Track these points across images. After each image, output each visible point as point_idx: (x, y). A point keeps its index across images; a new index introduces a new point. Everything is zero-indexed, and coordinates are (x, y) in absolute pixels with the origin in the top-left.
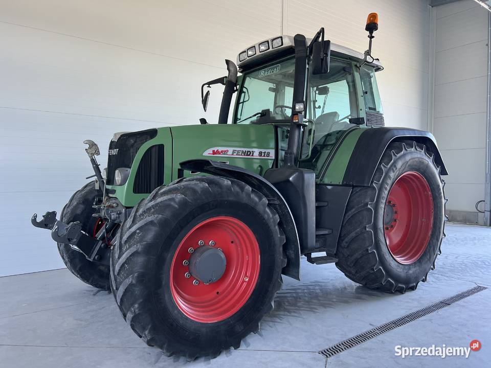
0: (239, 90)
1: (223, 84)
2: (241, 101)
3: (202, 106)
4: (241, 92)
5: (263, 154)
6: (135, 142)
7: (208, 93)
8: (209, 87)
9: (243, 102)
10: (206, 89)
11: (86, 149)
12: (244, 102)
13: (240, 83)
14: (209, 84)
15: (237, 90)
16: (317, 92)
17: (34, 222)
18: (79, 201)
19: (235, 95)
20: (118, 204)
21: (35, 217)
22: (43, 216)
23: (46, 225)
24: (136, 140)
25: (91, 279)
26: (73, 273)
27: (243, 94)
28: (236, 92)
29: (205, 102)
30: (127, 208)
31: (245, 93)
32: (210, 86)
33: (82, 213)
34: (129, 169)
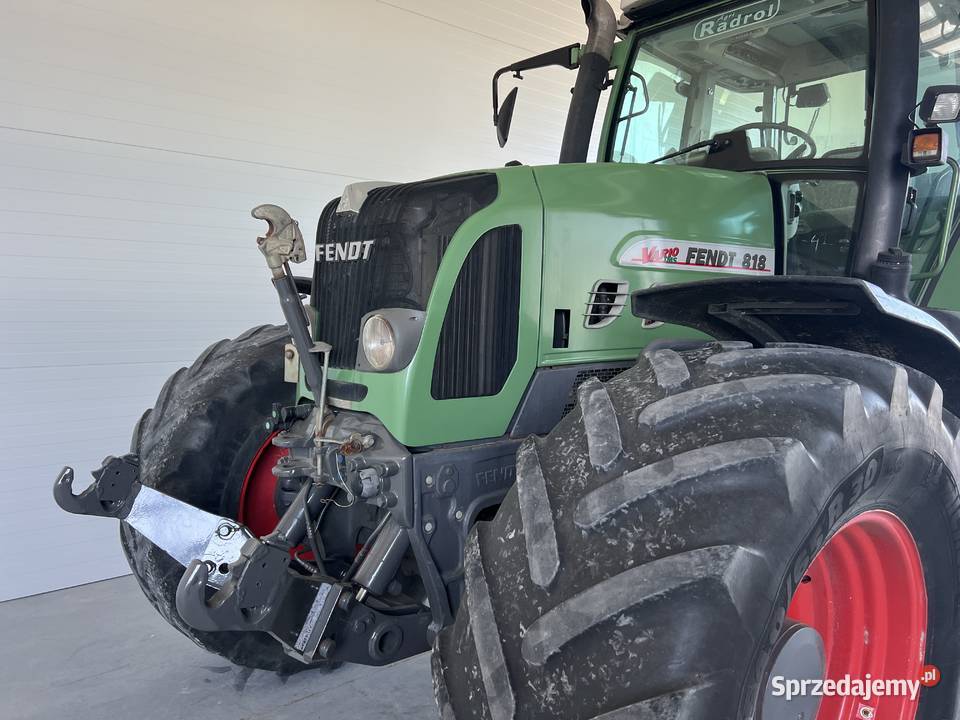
0: (618, 84)
1: (570, 66)
2: (625, 112)
3: (493, 131)
4: (623, 87)
5: (752, 262)
6: (432, 215)
7: (513, 94)
8: (518, 76)
9: (628, 118)
10: (507, 83)
11: (260, 240)
12: (631, 115)
13: (622, 61)
14: (519, 68)
15: (610, 83)
16: (793, 101)
17: (65, 496)
18: (196, 407)
19: (605, 96)
20: (376, 438)
21: (68, 478)
22: (95, 474)
23: (103, 503)
24: (434, 208)
25: (237, 646)
26: (175, 626)
27: (629, 95)
28: (610, 88)
29: (503, 119)
30: (412, 450)
31: (634, 90)
32: (522, 73)
33: (207, 446)
34: (418, 314)
